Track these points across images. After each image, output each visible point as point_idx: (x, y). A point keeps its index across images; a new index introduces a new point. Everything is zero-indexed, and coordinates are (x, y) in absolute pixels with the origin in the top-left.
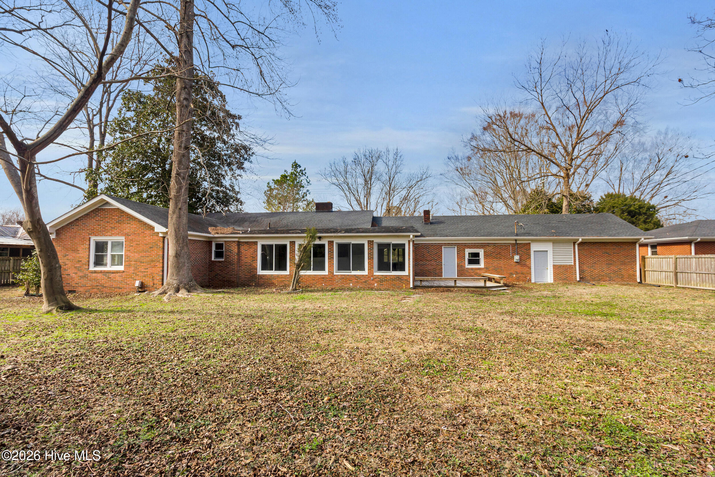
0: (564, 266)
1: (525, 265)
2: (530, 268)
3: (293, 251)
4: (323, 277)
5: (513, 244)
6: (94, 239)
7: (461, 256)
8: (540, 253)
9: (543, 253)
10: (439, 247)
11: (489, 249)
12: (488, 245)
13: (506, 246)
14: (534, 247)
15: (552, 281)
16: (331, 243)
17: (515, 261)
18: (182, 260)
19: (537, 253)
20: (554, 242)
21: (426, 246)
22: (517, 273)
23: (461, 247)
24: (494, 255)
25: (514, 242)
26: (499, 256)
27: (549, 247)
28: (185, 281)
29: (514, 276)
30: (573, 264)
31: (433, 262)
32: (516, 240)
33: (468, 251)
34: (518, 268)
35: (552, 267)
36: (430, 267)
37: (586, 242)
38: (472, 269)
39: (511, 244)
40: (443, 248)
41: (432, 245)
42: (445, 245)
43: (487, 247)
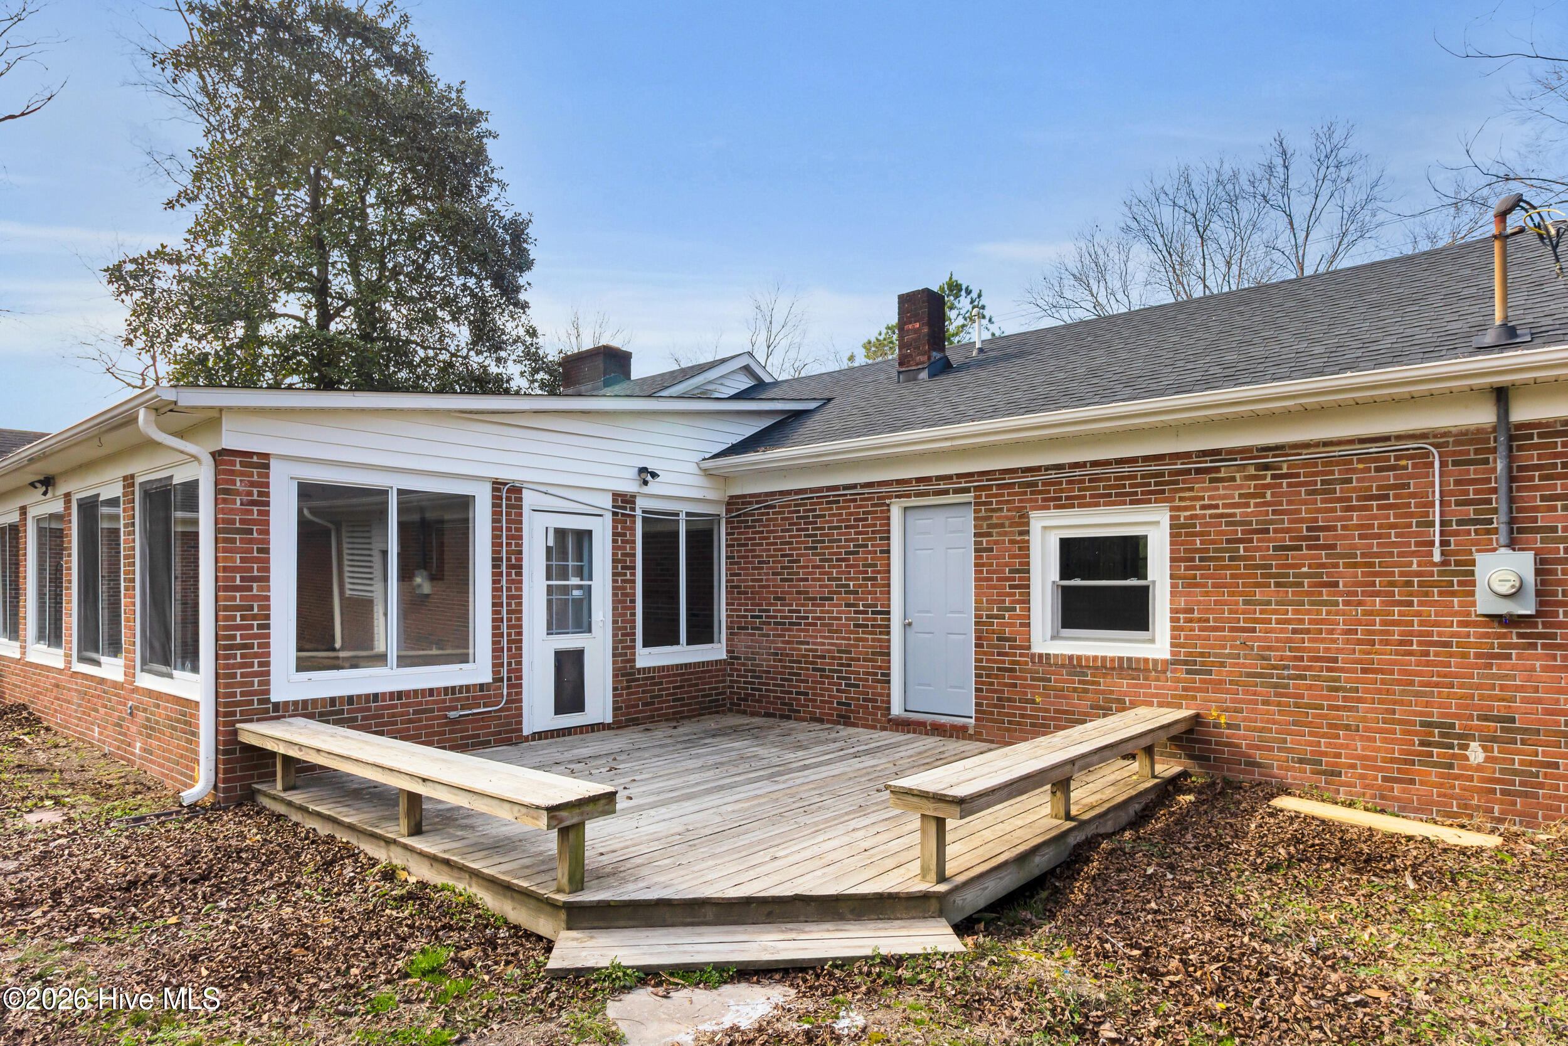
5: (1466, 437)
7: (1000, 573)
10: (869, 507)
12: (1212, 466)
17: (1485, 604)
22: (1502, 728)
23: (1002, 501)
24: (1263, 549)
25: (1484, 416)
26: (1305, 560)
29: (1476, 754)
31: (837, 609)
32: (1502, 395)
33: (1048, 532)
34: (1529, 680)
36: (823, 641)
38: (1075, 665)
39: (1438, 438)
40: (896, 513)
41: (833, 496)
42: (904, 488)
43: (1202, 487)
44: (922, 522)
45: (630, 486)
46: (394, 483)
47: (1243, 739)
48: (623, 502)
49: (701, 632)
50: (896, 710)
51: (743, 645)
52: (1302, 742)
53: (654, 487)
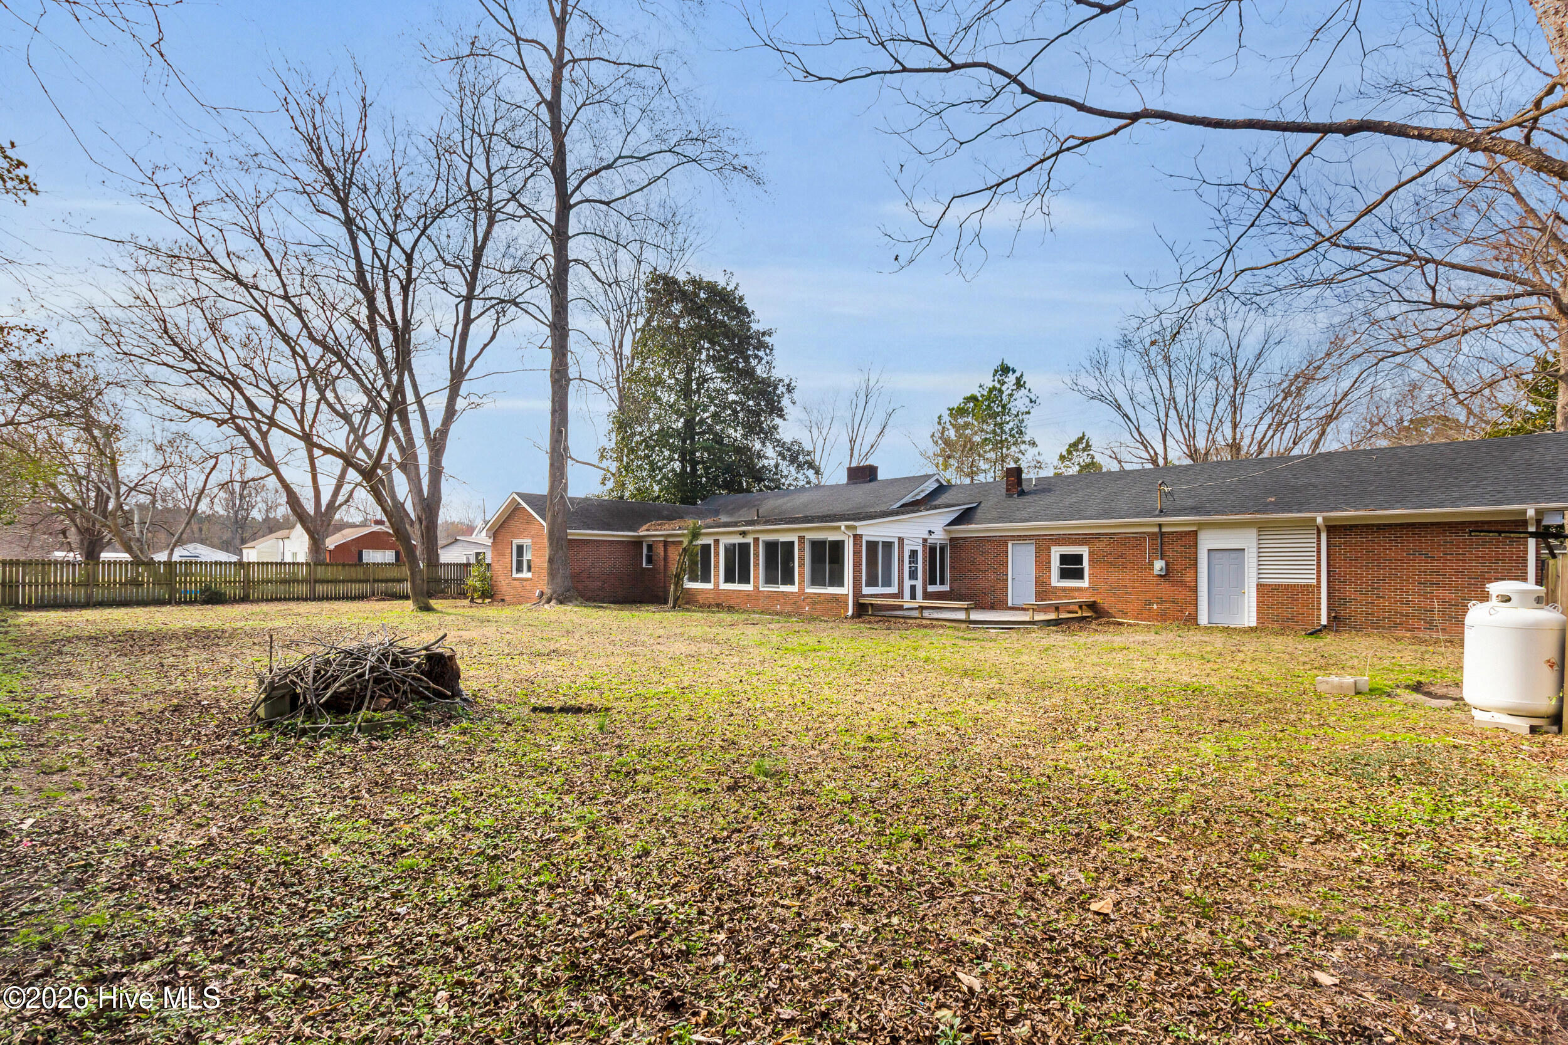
0: (1287, 587)
1: (1182, 583)
2: (1195, 590)
3: (717, 554)
4: (748, 595)
5: (1154, 534)
6: (516, 542)
7: (1043, 564)
8: (1227, 553)
9: (1233, 555)
10: (1001, 543)
11: (1101, 546)
12: (1098, 537)
13: (1136, 540)
14: (1208, 541)
15: (1254, 624)
16: (756, 540)
17: (1156, 572)
18: (555, 566)
19: (1218, 555)
20: (1263, 528)
21: (979, 542)
22: (1161, 601)
23: (1043, 543)
24: (1111, 558)
25: (1156, 530)
26: (1120, 561)
27: (1247, 540)
28: (560, 591)
29: (1155, 607)
30: (1314, 582)
31: (990, 574)
32: (1160, 526)
33: (1056, 552)
34: (1166, 589)
35: (1255, 590)
36: (985, 584)
37: (1356, 526)
38: (1064, 589)
39: (1148, 533)
40: (1010, 545)
41: (988, 539)
42: (1013, 538)
43: (1096, 542)
44: (1018, 548)
45: (926, 536)
46: (881, 539)
47: (1106, 607)
48: (925, 540)
49: (942, 583)
50: (1010, 604)
51: (955, 586)
52: (1119, 606)
53: (933, 536)
